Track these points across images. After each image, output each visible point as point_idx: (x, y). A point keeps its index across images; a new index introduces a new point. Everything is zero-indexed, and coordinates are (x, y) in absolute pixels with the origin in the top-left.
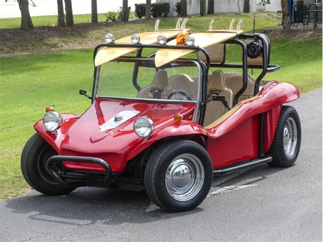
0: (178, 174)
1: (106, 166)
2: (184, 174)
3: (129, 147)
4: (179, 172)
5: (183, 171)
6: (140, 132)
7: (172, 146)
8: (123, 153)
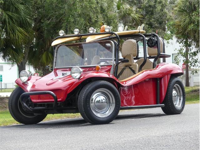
0: (99, 102)
1: (54, 96)
2: (102, 102)
3: (68, 87)
4: (100, 101)
5: (102, 100)
6: (74, 76)
7: (93, 83)
8: (65, 90)
